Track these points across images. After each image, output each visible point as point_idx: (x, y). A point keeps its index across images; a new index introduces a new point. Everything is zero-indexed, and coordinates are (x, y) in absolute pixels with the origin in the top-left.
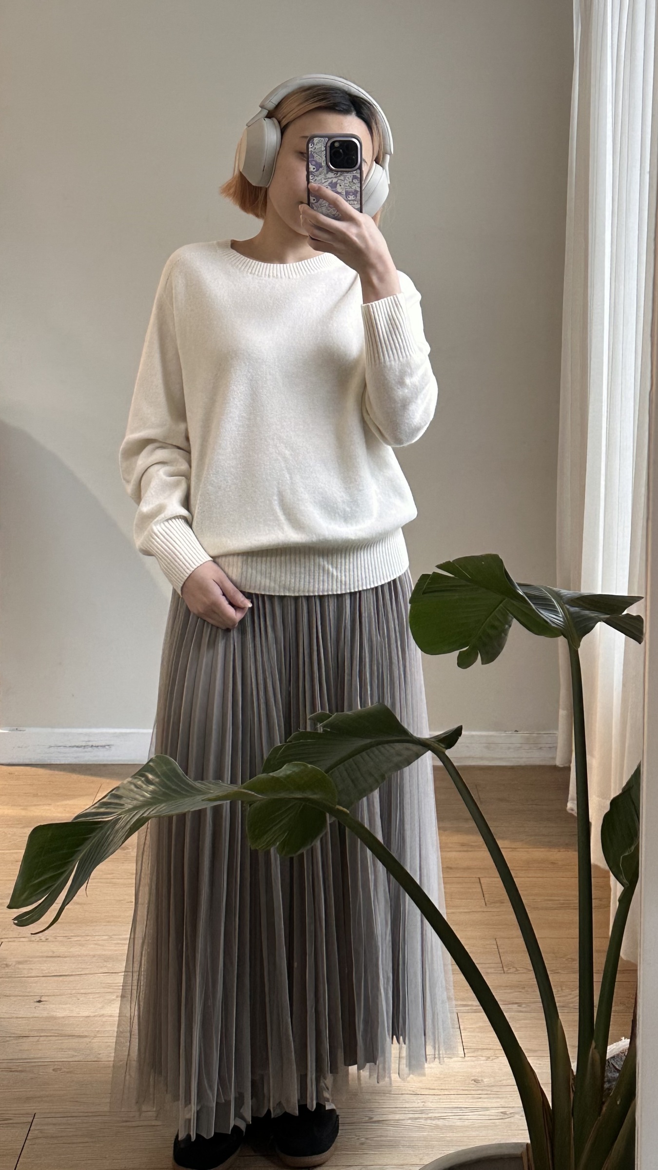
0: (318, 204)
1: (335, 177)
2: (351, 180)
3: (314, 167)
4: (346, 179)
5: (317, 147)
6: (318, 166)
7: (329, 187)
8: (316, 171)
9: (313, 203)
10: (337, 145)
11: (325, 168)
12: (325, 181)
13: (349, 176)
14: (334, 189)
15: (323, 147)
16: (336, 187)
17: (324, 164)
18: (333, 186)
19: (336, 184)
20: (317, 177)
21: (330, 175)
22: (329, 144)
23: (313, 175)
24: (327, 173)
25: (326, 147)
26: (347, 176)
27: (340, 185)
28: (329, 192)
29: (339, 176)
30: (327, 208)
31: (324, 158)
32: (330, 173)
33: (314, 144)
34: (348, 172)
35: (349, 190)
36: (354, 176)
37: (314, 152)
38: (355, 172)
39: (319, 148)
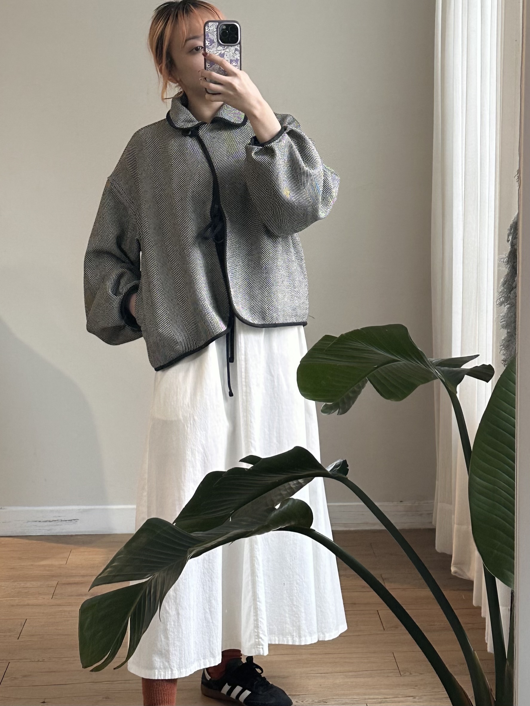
1: (223, 50)
2: (234, 52)
3: (209, 43)
4: (231, 51)
6: (212, 42)
7: (219, 56)
8: (210, 46)
10: (224, 27)
11: (216, 43)
12: (217, 52)
13: (233, 49)
15: (215, 28)
17: (215, 41)
19: (224, 54)
20: (212, 49)
21: (220, 48)
22: (219, 27)
23: (209, 48)
24: (218, 47)
25: (217, 29)
26: (231, 49)
27: (227, 56)
28: (219, 59)
29: (227, 48)
31: (216, 37)
32: (220, 46)
33: (209, 27)
34: (231, 46)
35: (233, 59)
36: (235, 48)
37: (209, 32)
38: (237, 46)
39: (212, 30)
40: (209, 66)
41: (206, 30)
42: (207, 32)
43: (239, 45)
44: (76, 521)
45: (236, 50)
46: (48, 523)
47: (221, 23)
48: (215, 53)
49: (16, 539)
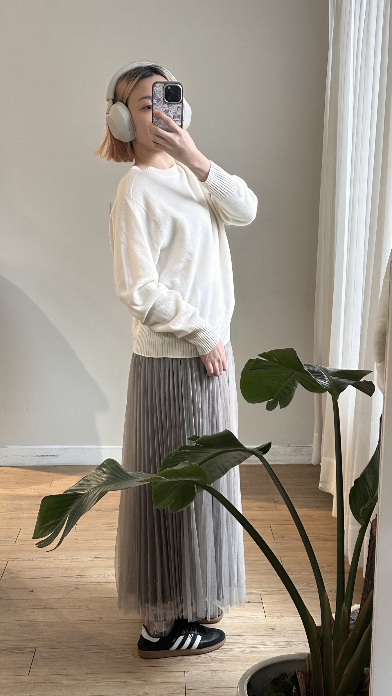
0: (158, 122)
1: (168, 107)
2: (176, 109)
3: (156, 101)
4: (174, 108)
5: (158, 89)
6: (158, 100)
7: (164, 112)
8: (157, 103)
9: (155, 122)
10: (169, 88)
11: (162, 101)
12: (163, 109)
13: (176, 107)
14: (167, 114)
15: (161, 89)
16: (168, 113)
17: (162, 99)
18: (167, 112)
19: (168, 110)
20: (158, 106)
21: (165, 105)
22: (165, 88)
23: (155, 105)
24: (163, 105)
25: (163, 89)
26: (175, 106)
27: (171, 112)
28: (164, 115)
29: (171, 106)
30: (163, 124)
31: (162, 96)
32: (165, 104)
33: (156, 87)
34: (175, 104)
35: (175, 114)
36: (178, 106)
37: (156, 92)
38: (179, 104)
39: (160, 90)
40: (156, 120)
41: (154, 90)
42: (155, 91)
43: (181, 103)
44: (58, 456)
45: (179, 107)
46: (38, 457)
47: (167, 84)
48: (161, 109)
49: (14, 468)
